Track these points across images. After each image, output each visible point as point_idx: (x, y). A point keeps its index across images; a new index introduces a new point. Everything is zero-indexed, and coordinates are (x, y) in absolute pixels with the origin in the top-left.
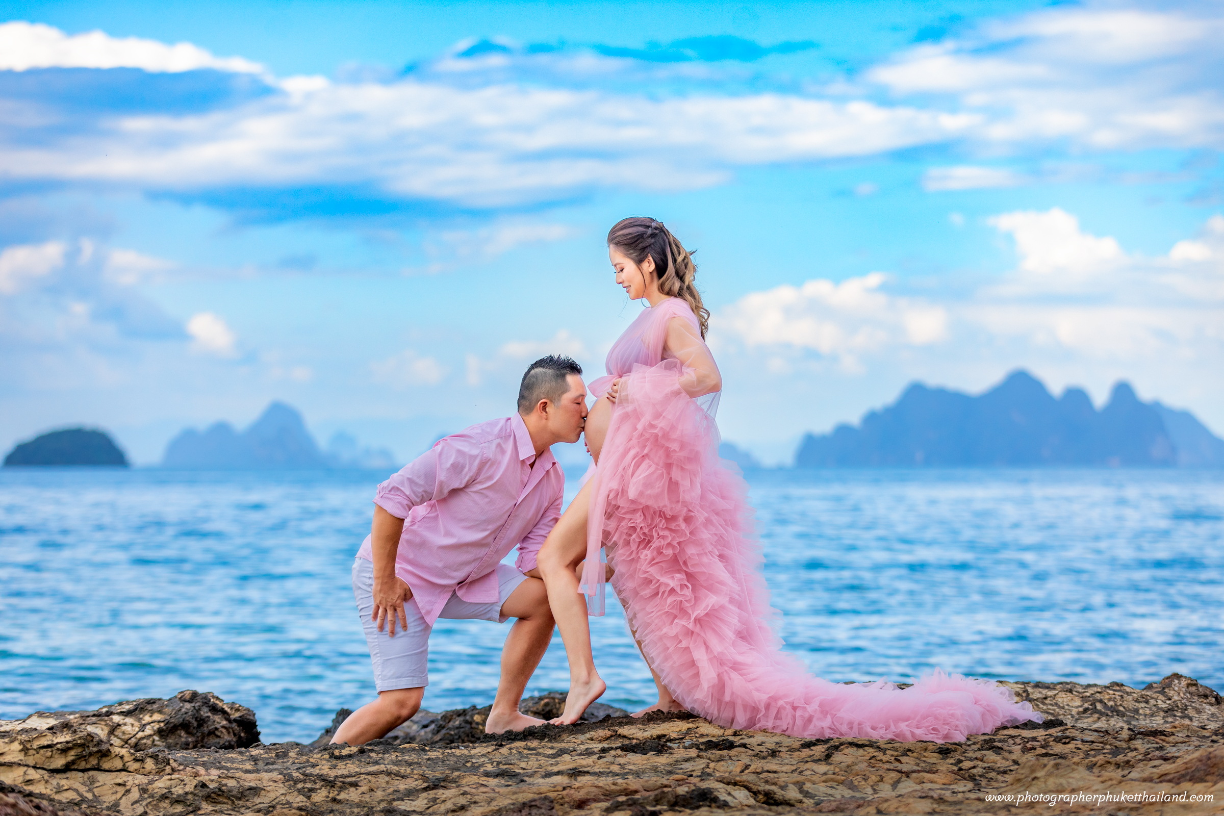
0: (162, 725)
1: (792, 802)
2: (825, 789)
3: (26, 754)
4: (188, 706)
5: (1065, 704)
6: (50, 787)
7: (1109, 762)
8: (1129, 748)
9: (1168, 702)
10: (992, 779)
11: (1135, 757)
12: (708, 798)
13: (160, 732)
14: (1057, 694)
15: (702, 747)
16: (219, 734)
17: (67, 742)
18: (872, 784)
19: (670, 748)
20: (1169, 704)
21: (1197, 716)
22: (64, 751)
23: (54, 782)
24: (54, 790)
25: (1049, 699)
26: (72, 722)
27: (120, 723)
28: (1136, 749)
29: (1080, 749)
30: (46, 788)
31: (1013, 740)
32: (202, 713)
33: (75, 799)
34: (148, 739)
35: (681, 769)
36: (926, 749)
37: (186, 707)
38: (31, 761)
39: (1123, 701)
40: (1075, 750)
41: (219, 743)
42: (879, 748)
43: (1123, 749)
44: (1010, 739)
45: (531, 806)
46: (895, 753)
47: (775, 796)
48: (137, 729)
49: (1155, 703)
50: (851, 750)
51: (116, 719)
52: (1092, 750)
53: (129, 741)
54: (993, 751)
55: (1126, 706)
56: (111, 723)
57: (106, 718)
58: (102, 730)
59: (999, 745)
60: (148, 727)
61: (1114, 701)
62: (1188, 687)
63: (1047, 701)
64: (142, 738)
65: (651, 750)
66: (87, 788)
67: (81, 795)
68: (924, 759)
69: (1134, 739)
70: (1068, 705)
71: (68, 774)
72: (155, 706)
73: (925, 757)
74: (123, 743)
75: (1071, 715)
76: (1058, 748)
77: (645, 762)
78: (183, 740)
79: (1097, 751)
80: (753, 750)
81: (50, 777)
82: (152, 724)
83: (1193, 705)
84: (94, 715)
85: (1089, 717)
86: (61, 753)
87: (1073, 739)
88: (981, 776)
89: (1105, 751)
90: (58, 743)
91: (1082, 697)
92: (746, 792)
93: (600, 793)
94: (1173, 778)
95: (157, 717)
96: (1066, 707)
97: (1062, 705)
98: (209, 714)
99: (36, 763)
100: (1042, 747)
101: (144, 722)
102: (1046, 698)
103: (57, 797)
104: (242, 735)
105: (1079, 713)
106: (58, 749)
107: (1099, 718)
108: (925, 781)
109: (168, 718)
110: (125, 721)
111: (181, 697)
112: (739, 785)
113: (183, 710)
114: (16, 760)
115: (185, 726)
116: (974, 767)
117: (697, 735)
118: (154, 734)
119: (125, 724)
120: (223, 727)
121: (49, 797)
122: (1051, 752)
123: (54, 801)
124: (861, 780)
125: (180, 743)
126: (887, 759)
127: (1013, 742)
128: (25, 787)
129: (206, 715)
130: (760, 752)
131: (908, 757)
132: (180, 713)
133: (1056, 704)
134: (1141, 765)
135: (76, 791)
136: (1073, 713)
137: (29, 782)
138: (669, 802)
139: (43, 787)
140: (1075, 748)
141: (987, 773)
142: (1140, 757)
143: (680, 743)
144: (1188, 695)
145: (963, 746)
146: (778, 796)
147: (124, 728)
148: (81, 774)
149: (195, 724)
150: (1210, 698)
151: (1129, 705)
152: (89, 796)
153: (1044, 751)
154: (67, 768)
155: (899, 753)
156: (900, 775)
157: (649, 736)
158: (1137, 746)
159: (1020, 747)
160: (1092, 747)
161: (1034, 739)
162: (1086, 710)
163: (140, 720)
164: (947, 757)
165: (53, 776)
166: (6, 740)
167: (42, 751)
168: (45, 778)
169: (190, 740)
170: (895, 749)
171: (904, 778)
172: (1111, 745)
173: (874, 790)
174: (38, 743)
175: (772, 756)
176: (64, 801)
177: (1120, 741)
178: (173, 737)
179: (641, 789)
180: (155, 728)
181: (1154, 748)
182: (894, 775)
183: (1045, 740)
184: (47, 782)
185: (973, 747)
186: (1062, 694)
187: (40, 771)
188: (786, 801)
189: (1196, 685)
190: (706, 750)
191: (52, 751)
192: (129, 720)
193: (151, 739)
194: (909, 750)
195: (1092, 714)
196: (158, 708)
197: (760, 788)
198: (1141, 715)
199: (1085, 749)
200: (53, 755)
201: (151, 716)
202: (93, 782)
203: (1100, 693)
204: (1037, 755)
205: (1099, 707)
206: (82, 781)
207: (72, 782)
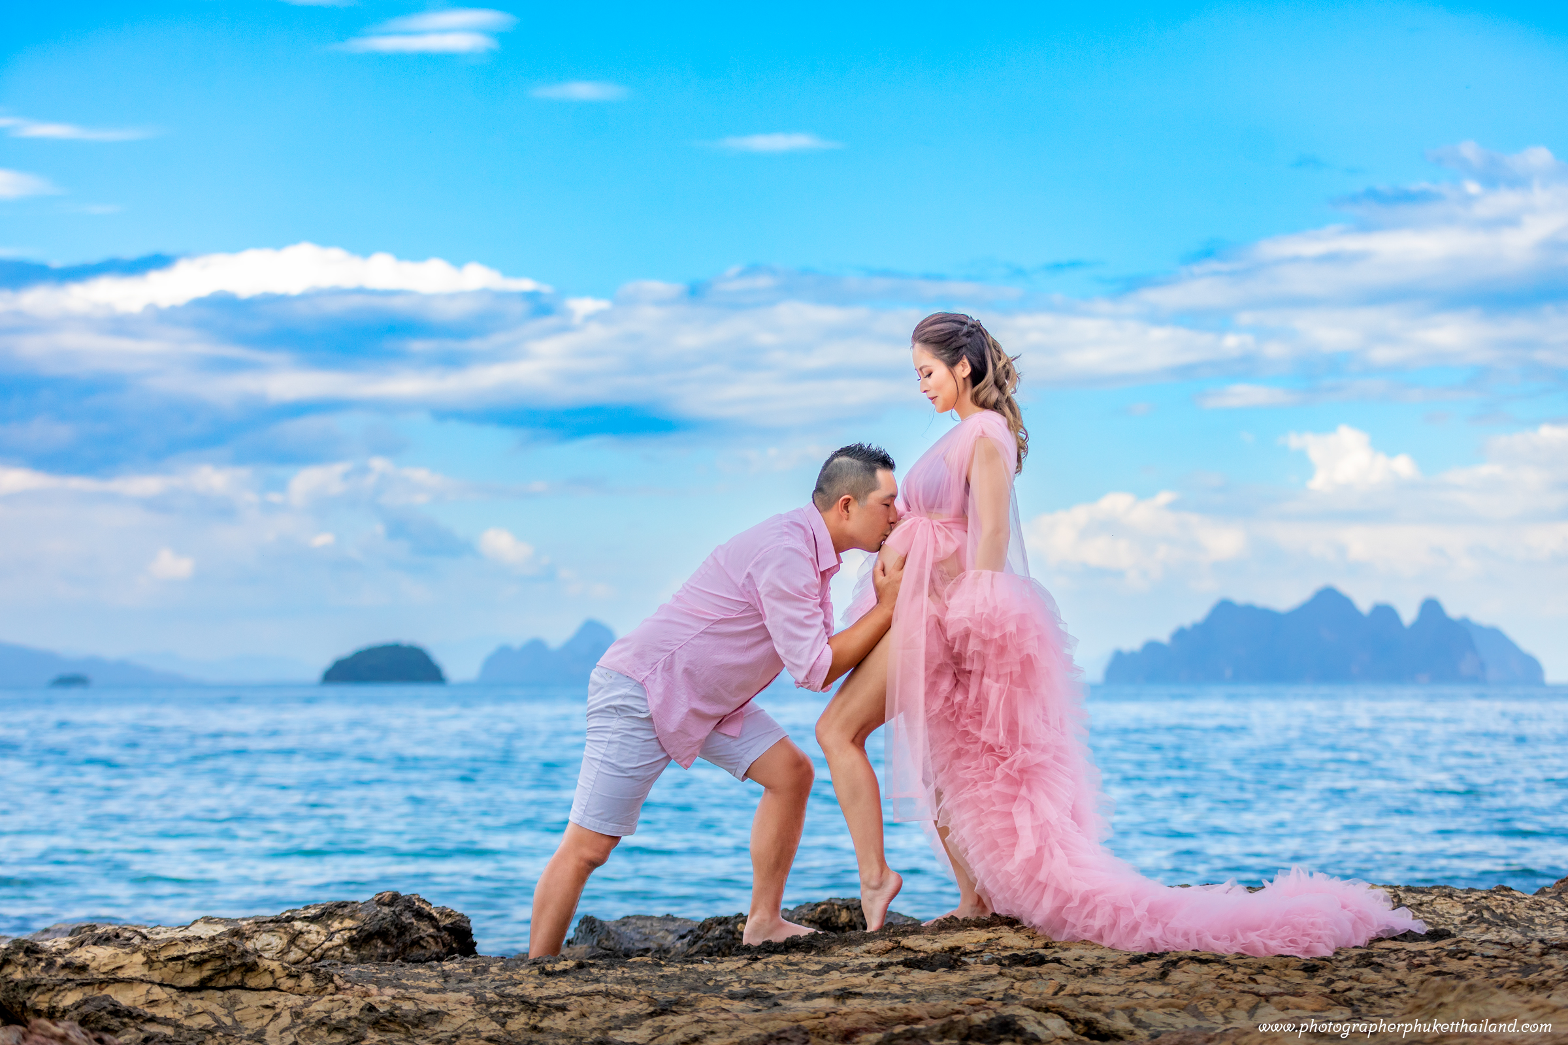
0: (354, 932)
1: (1120, 1034)
2: (1161, 1016)
3: (150, 969)
4: (386, 910)
5: (1445, 911)
6: (179, 1009)
7: (1519, 983)
8: (1542, 965)
10: (1373, 1003)
11: (1553, 976)
12: (1010, 1030)
13: (351, 941)
14: (1435, 899)
15: (1006, 962)
16: (425, 944)
17: (203, 953)
18: (1222, 1010)
19: (965, 963)
22: (199, 964)
23: (185, 1003)
24: (184, 1013)
25: (1425, 905)
26: (244, 928)
27: (303, 930)
28: (1551, 967)
29: (1481, 966)
30: (174, 1011)
31: (1395, 954)
32: (403, 919)
33: (209, 1026)
34: (336, 950)
35: (979, 990)
36: (1287, 966)
37: (383, 911)
38: (156, 976)
39: (1514, 909)
40: (1474, 968)
41: (424, 955)
42: (1228, 964)
43: (1534, 965)
44: (1392, 954)
45: (779, 1039)
46: (1249, 971)
47: (1098, 1025)
48: (324, 938)
49: (1552, 911)
50: (1193, 967)
51: (298, 925)
52: (1495, 967)
53: (314, 953)
54: (1372, 969)
55: (1517, 914)
56: (291, 931)
57: (286, 925)
58: (281, 939)
59: (1379, 960)
60: (337, 935)
61: (1503, 908)
63: (1423, 908)
64: (329, 949)
65: (941, 966)
66: (226, 1011)
67: (216, 1020)
68: (1286, 978)
69: (1548, 954)
70: (1448, 913)
71: (204, 994)
72: (347, 910)
73: (1286, 975)
74: (306, 955)
75: (1454, 924)
76: (1453, 965)
77: (933, 981)
78: (380, 951)
79: (1502, 969)
80: (1069, 966)
81: (180, 997)
82: (342, 932)
84: (272, 921)
85: (1475, 927)
86: (195, 967)
87: (1471, 953)
88: (1360, 1000)
89: (1512, 969)
90: (190, 954)
91: (1465, 903)
92: (1061, 1021)
93: (873, 1021)
95: (348, 923)
96: (1447, 915)
97: (1441, 913)
98: (413, 920)
99: (163, 979)
100: (1433, 963)
101: (332, 930)
102: (1421, 904)
103: (187, 1023)
104: (454, 945)
105: (1462, 922)
106: (191, 962)
107: (1488, 929)
108: (1289, 1006)
109: (362, 924)
110: (309, 928)
111: (379, 900)
112: (1052, 1012)
113: (381, 915)
114: (138, 975)
115: (382, 934)
116: (1350, 989)
117: (1000, 948)
118: (344, 944)
119: (309, 932)
120: (429, 936)
121: (175, 1022)
122: (1445, 970)
123: (182, 1028)
124: (1208, 1005)
125: (376, 955)
126: (1239, 978)
127: (1395, 957)
128: (147, 1010)
129: (409, 921)
130: (1079, 968)
131: (1265, 976)
132: (377, 919)
133: (1434, 912)
134: (1562, 986)
135: (212, 1014)
136: (1456, 922)
137: (153, 1003)
138: (959, 1034)
139: (171, 1009)
140: (1475, 964)
141: (1367, 996)
142: (1559, 976)
143: (977, 956)
145: (1334, 962)
146: (1102, 1026)
147: (307, 936)
148: (219, 994)
149: (395, 932)
151: (1521, 913)
152: (228, 1021)
153: (1436, 969)
154: (203, 986)
155: (1253, 971)
156: (1258, 998)
157: (939, 949)
158: (1552, 963)
159: (1404, 963)
160: (1495, 964)
161: (1422, 953)
162: (1471, 919)
163: (327, 927)
164: (1314, 976)
165: (183, 996)
166: (127, 950)
167: (170, 964)
168: (173, 998)
169: (388, 951)
170: (1247, 966)
171: (1264, 1003)
172: (1518, 960)
173: (1226, 1018)
174: (166, 955)
175: (1093, 974)
176: (196, 1027)
177: (1531, 956)
178: (368, 948)
179: (926, 1016)
180: (346, 937)
182: (1250, 998)
183: (1435, 954)
184: (175, 1003)
185: (1346, 963)
186: (1440, 900)
187: (168, 990)
188: (1112, 1032)
190: (1010, 966)
191: (183, 964)
192: (314, 927)
193: (340, 950)
194: (1266, 967)
195: (1478, 923)
196: (350, 912)
197: (1080, 1016)
198: (1537, 924)
199: (1487, 966)
200: (185, 970)
201: (341, 923)
202: (233, 1004)
203: (1485, 898)
204: (1427, 974)
205: (1486, 915)
206: (221, 1003)
207: (208, 1003)
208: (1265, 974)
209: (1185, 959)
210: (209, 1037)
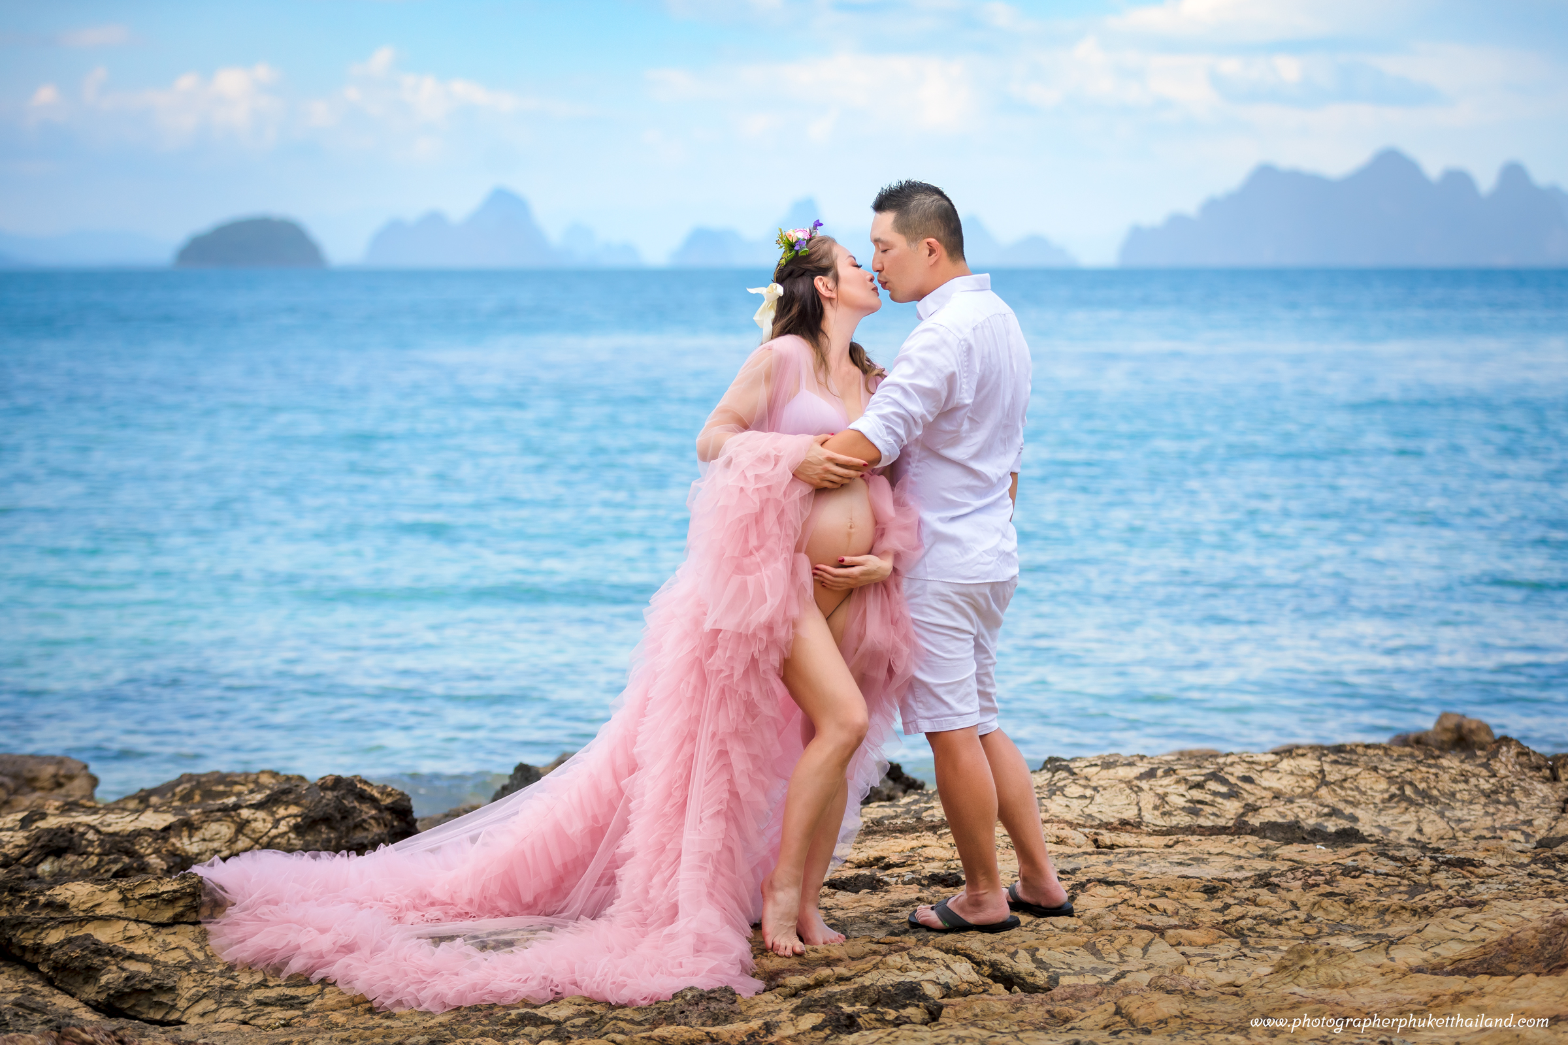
0: (299, 819)
1: (1021, 975)
2: (1062, 956)
3: (126, 906)
4: (330, 795)
5: (1368, 787)
6: (154, 945)
7: (1403, 908)
8: (1430, 885)
9: (1492, 780)
10: (1263, 933)
11: (1435, 901)
13: (296, 828)
14: (1360, 773)
15: (925, 882)
16: (367, 826)
17: (175, 891)
18: (1118, 947)
19: (887, 884)
20: (1493, 784)
21: (1524, 800)
22: (171, 901)
23: (160, 939)
24: (160, 949)
25: (1349, 780)
26: (193, 819)
27: (250, 819)
28: (1438, 887)
29: (1372, 886)
30: (150, 947)
31: (1293, 873)
32: (345, 802)
33: (183, 961)
34: (282, 838)
35: (897, 918)
36: (1189, 887)
37: (327, 797)
38: (132, 913)
39: (1437, 782)
40: (1365, 887)
41: (367, 837)
42: (1133, 885)
43: (1423, 885)
44: (1289, 873)
45: (709, 998)
46: (1152, 894)
47: (1003, 967)
48: (270, 826)
49: (1476, 783)
50: (1101, 890)
51: (245, 813)
52: (1386, 886)
53: (261, 841)
54: (1268, 890)
55: (1440, 788)
56: (238, 820)
57: (233, 813)
58: (229, 828)
59: (1276, 881)
60: (283, 823)
61: (1427, 782)
62: (1518, 757)
63: (1347, 785)
64: (275, 837)
65: (864, 887)
66: (198, 946)
67: (191, 956)
68: (1186, 901)
69: (1437, 871)
70: (1371, 789)
71: (176, 928)
72: (292, 796)
73: (1187, 897)
74: (253, 843)
75: (1374, 803)
76: (1346, 885)
77: (856, 905)
78: (324, 836)
79: (1392, 889)
81: (155, 932)
82: (288, 819)
83: (1522, 784)
84: (219, 810)
85: (1394, 807)
86: (167, 905)
87: (1364, 871)
88: (1249, 929)
89: (1402, 888)
90: (163, 893)
91: (1388, 778)
92: (968, 963)
94: (1469, 965)
95: (294, 810)
96: (1369, 792)
97: (1363, 789)
98: (356, 804)
99: (138, 916)
100: (1327, 882)
101: (277, 816)
102: (1345, 780)
103: (161, 958)
104: (395, 823)
105: (1383, 801)
106: (164, 900)
107: (1407, 809)
108: (1182, 940)
109: (306, 811)
110: (256, 816)
111: (323, 784)
113: (324, 801)
114: (114, 912)
115: (327, 820)
116: (1242, 917)
117: (922, 859)
118: (289, 832)
119: (255, 820)
120: (372, 817)
121: (152, 959)
122: (1337, 891)
123: (159, 964)
124: (1106, 942)
125: (320, 840)
126: (1141, 904)
127: (1292, 876)
128: (124, 946)
129: (352, 805)
131: (1166, 900)
132: (320, 805)
133: (1357, 788)
134: (1441, 913)
135: (186, 949)
136: (1377, 801)
137: (130, 939)
138: (870, 999)
139: (146, 945)
140: (1367, 884)
141: (1258, 924)
142: (1441, 900)
144: (1518, 768)
145: (1233, 882)
146: (1007, 969)
147: (254, 825)
148: (191, 928)
149: (338, 817)
150: (1543, 770)
151: (1444, 787)
152: (200, 956)
153: (1329, 889)
154: (175, 921)
156: (1152, 935)
157: (865, 859)
158: (1439, 882)
159: (1300, 883)
160: (1386, 882)
161: (1318, 869)
162: (1392, 797)
163: (273, 814)
164: (1214, 898)
165: (158, 931)
166: (104, 887)
167: (145, 902)
168: (149, 934)
169: (332, 835)
170: (1153, 888)
171: (1158, 939)
172: (1409, 879)
173: (1121, 956)
174: (141, 892)
176: (171, 962)
178: (312, 833)
179: (846, 957)
180: (291, 824)
181: (1459, 885)
182: (1146, 935)
183: (1330, 873)
184: (151, 939)
185: (1245, 883)
186: (1365, 774)
187: (144, 926)
188: (1015, 975)
189: (1527, 754)
190: (929, 886)
191: (157, 902)
192: (261, 814)
193: (286, 838)
194: (1168, 889)
195: (1399, 802)
196: (294, 798)
197: (986, 958)
198: (1458, 801)
199: (1377, 886)
200: (158, 907)
201: (286, 809)
202: (205, 939)
203: (1410, 770)
204: (1320, 895)
205: (1408, 791)
206: (192, 937)
207: (180, 938)
208: (1167, 897)
209: (1093, 881)
210: (184, 973)
